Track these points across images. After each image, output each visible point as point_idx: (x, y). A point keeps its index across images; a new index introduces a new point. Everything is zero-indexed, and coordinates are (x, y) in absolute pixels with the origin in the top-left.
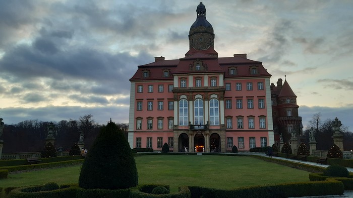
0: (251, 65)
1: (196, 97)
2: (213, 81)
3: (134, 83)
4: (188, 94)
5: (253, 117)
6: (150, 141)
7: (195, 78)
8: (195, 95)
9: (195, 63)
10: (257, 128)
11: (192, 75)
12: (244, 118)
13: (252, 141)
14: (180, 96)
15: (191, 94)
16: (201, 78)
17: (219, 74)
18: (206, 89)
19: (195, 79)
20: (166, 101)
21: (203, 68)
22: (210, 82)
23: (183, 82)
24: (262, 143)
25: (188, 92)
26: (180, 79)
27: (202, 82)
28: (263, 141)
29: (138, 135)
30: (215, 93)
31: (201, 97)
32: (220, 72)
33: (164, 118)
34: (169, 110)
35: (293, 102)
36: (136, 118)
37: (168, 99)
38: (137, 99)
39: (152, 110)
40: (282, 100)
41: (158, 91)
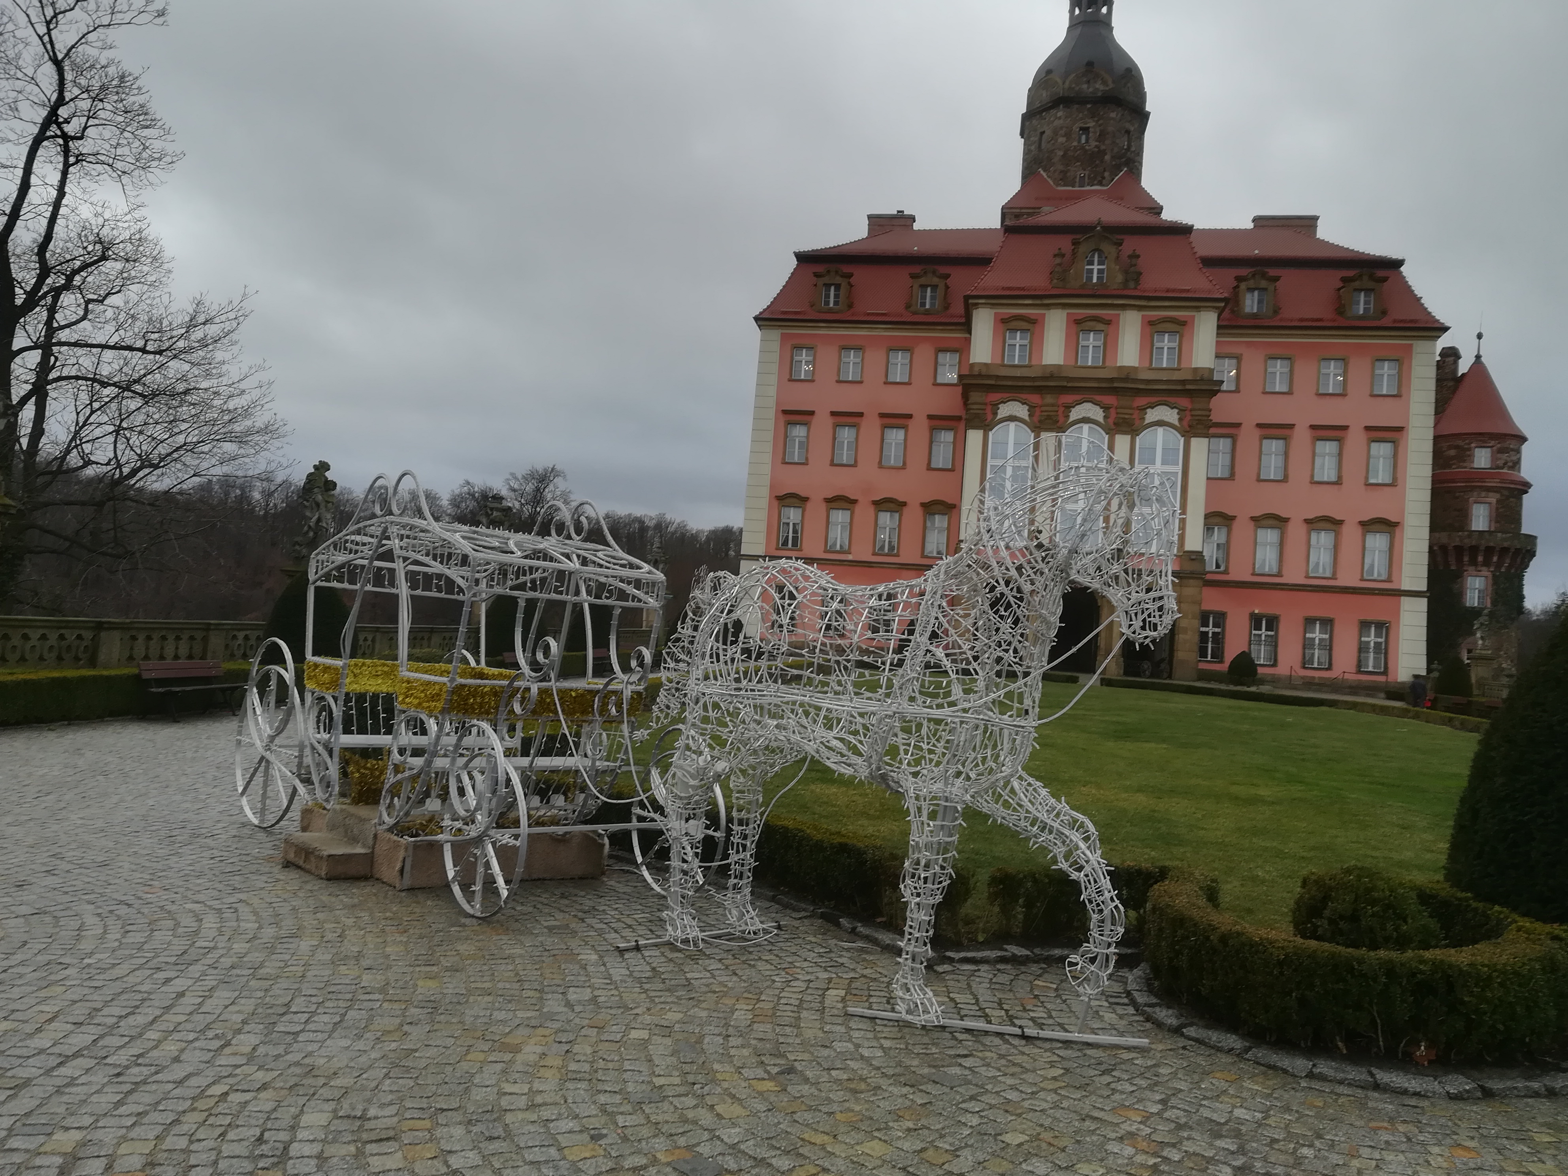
0: (1350, 273)
1: (1076, 413)
2: (1166, 342)
3: (775, 335)
4: (1035, 399)
5: (1332, 523)
7: (1078, 322)
8: (1069, 407)
9: (1082, 249)
10: (1349, 578)
11: (1064, 306)
12: (1291, 526)
13: (1317, 634)
14: (995, 407)
15: (1049, 399)
16: (1108, 323)
17: (1198, 309)
18: (1126, 379)
19: (1079, 326)
20: (920, 425)
21: (1120, 278)
22: (1148, 347)
23: (1018, 340)
24: (1362, 648)
25: (1039, 390)
26: (1006, 324)
27: (1109, 346)
28: (1371, 638)
30: (1171, 400)
31: (1097, 413)
32: (1199, 302)
33: (904, 504)
34: (929, 468)
35: (1505, 464)
36: (780, 498)
37: (930, 417)
38: (785, 412)
39: (855, 465)
40: (1452, 452)
41: (884, 380)
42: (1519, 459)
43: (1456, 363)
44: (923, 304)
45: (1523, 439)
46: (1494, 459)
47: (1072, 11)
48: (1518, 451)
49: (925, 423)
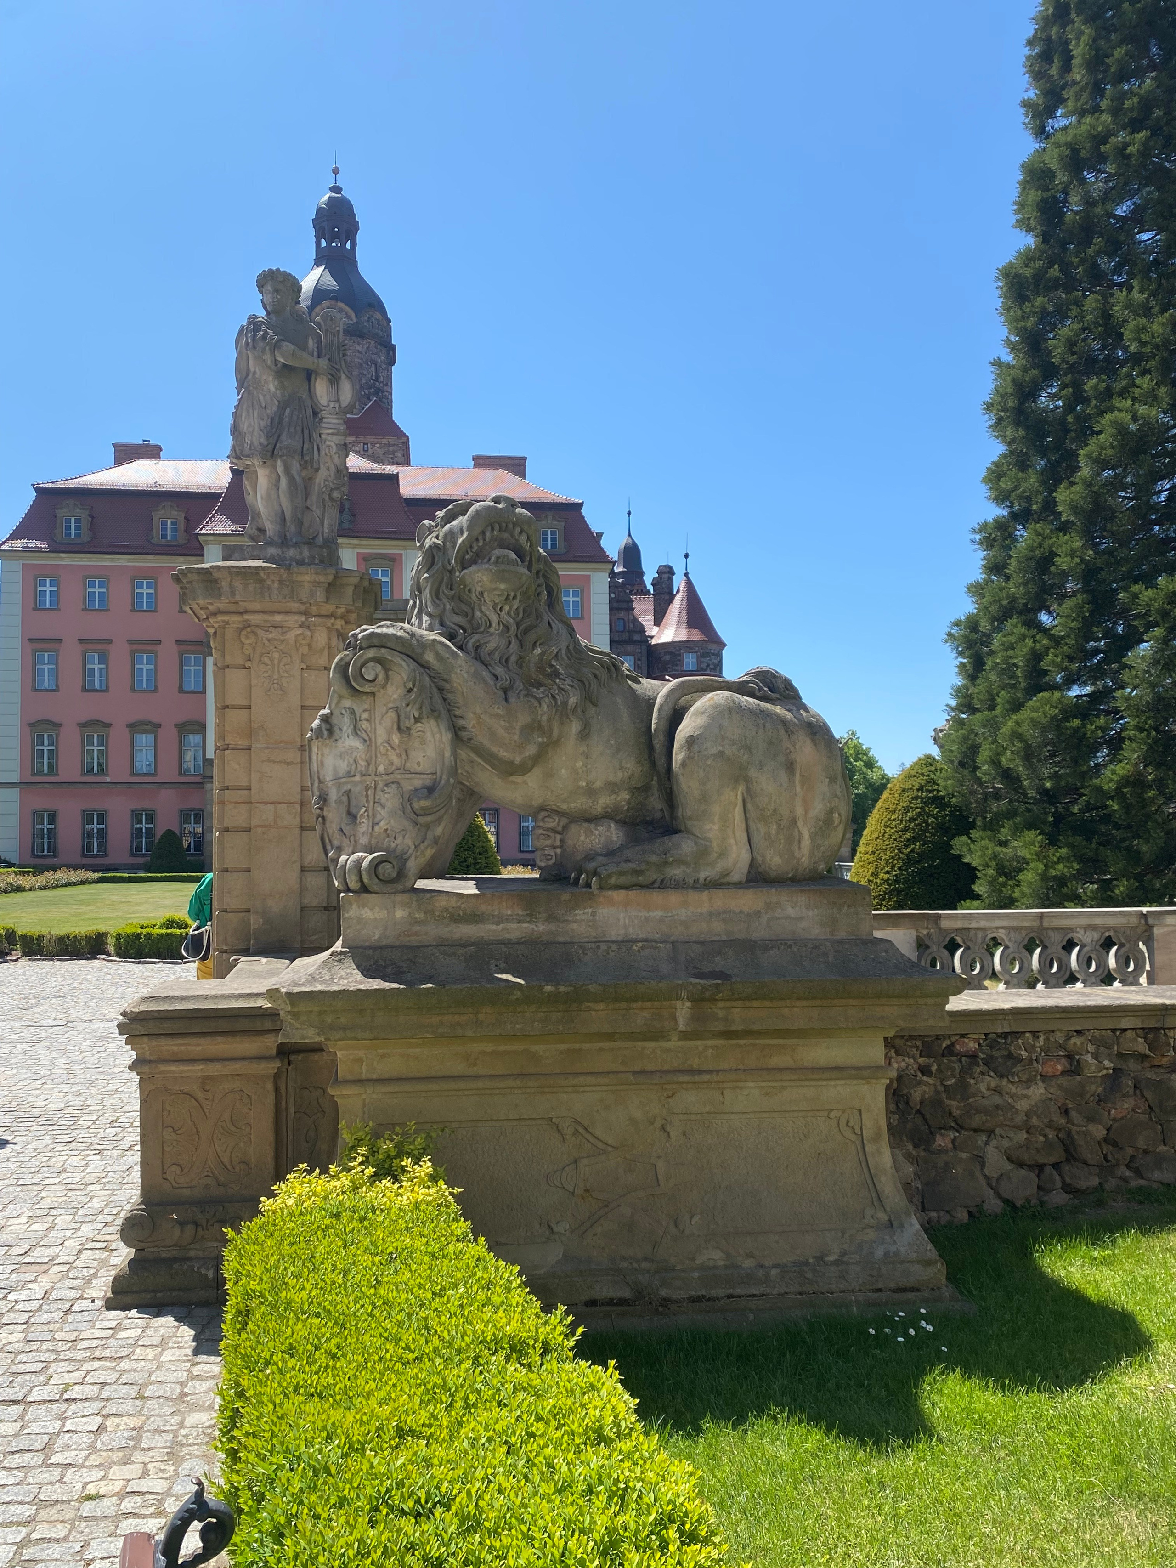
3: (17, 566)
6: (95, 827)
17: (405, 548)
20: (168, 651)
29: (42, 802)
32: (406, 540)
33: (160, 726)
34: (181, 690)
35: (708, 666)
36: (32, 725)
37: (178, 642)
38: (31, 640)
39: (107, 690)
40: (668, 658)
41: (130, 607)
42: (720, 662)
43: (670, 580)
44: (164, 536)
45: (724, 645)
46: (699, 662)
47: (318, 244)
48: (719, 656)
49: (175, 648)
